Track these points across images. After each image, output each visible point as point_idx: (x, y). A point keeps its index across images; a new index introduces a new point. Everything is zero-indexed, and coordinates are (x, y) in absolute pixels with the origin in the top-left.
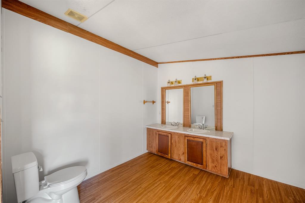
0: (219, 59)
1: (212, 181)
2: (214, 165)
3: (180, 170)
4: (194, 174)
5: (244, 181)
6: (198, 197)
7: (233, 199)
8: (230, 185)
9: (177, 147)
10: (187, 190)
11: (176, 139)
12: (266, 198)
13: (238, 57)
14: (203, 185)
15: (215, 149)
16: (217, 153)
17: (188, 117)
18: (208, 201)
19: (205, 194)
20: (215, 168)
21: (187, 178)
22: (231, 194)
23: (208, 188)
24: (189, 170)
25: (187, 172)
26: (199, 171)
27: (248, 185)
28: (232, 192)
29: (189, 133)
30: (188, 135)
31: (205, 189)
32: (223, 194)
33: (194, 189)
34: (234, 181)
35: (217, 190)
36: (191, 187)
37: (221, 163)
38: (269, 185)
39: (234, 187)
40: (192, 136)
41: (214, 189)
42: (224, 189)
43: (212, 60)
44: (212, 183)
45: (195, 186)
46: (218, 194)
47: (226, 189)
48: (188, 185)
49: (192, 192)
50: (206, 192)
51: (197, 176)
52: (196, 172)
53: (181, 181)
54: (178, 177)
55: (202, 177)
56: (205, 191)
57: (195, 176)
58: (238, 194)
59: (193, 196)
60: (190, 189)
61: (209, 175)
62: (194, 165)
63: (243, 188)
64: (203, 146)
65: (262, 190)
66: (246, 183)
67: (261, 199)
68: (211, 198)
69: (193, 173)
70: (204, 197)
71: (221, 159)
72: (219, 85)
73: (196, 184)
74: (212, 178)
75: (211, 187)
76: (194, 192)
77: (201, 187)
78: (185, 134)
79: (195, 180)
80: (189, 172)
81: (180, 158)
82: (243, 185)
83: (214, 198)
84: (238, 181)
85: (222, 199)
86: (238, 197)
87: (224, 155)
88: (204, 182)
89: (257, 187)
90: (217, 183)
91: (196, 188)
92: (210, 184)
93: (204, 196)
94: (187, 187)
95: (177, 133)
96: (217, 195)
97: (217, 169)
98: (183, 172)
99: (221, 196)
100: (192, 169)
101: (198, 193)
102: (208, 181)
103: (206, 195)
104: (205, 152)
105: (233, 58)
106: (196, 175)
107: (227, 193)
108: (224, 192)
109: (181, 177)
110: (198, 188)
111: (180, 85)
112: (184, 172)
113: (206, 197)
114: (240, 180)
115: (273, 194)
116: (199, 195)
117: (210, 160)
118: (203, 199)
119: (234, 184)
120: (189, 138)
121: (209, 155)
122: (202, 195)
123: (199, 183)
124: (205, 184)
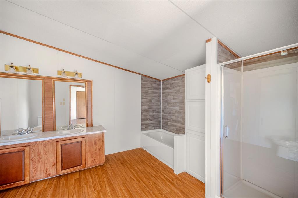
0: (89, 59)
1: (96, 174)
2: (93, 159)
3: (56, 187)
4: (75, 179)
5: (114, 160)
6: (96, 194)
7: (117, 175)
8: (109, 167)
9: (42, 161)
10: (82, 196)
11: (40, 150)
12: (129, 163)
13: (105, 64)
14: (91, 182)
15: (94, 144)
16: (96, 147)
17: (50, 118)
18: (106, 189)
19: (99, 186)
20: (94, 161)
21: (72, 187)
22: (114, 173)
23: (97, 180)
24: (67, 180)
25: (67, 182)
26: (78, 173)
27: (118, 161)
28: (113, 171)
29: (63, 136)
30: (62, 138)
31: (96, 184)
32: (110, 177)
33: (88, 191)
34: (109, 163)
35: (104, 177)
36: (83, 191)
37: (99, 154)
38: (125, 154)
39: (112, 168)
40: (68, 139)
41: (102, 178)
42: (108, 173)
43: (82, 57)
44: (97, 176)
45: (86, 188)
46: (108, 179)
47: (109, 172)
48: (79, 192)
49: (89, 194)
50: (99, 185)
51: (80, 180)
52: (77, 176)
53: (67, 195)
54: (60, 194)
55: (86, 176)
56: (97, 184)
57: (79, 181)
58: (117, 170)
59: (92, 196)
60: (84, 193)
61: (90, 171)
62: (72, 170)
63: (117, 165)
64: (82, 146)
65: (125, 159)
66: (116, 160)
67: (128, 164)
68: (106, 186)
69: (73, 179)
70: (100, 190)
71: (99, 150)
72: (89, 84)
73: (86, 186)
74: (94, 172)
75: (99, 178)
76: (89, 193)
77: (92, 184)
78: (56, 139)
79: (81, 183)
80: (68, 181)
81: (48, 174)
82: (115, 163)
83: (107, 184)
84: (111, 162)
85: (112, 180)
86: (119, 172)
87: (102, 146)
88: (91, 179)
89: (122, 159)
90: (100, 173)
91: (89, 189)
92: (97, 177)
93: (100, 188)
94: (79, 194)
95: (42, 142)
96: (107, 181)
97: (96, 161)
98: (61, 185)
99: (110, 179)
100: (70, 176)
101: (94, 191)
102: (93, 176)
103: (101, 187)
104: (84, 150)
105: (101, 62)
106: (78, 178)
107: (112, 174)
108: (109, 175)
109: (64, 191)
110: (90, 188)
111: (35, 74)
112: (63, 184)
113: (101, 188)
114: (111, 161)
115: (130, 158)
116: (96, 191)
117: (89, 156)
118: (101, 191)
119: (110, 166)
120: (63, 143)
121: (88, 152)
122: (98, 189)
123: (87, 183)
124: (92, 180)
